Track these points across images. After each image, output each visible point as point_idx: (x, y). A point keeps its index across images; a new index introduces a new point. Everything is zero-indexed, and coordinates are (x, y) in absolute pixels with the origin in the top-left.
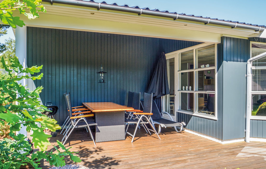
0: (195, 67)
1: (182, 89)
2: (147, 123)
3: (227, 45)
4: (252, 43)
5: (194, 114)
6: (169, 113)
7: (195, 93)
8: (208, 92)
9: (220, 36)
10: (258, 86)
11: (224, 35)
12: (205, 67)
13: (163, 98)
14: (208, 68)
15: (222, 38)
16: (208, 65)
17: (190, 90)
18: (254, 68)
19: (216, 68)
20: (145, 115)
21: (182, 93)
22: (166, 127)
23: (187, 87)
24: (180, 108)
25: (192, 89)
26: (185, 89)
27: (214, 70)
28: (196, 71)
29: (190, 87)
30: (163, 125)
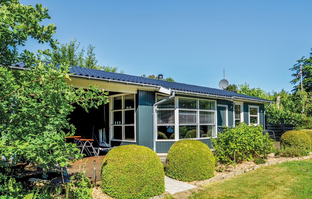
0: (123, 108)
1: (114, 124)
2: (90, 146)
3: (141, 95)
4: (156, 93)
5: (122, 141)
6: (105, 141)
7: (123, 126)
8: (131, 125)
9: (137, 89)
10: (161, 121)
11: (139, 89)
12: (129, 108)
13: (100, 130)
14: (130, 109)
15: (138, 91)
16: (130, 107)
17: (120, 124)
18: (158, 109)
19: (135, 109)
20: (89, 141)
21: (114, 126)
22: (103, 150)
23: (118, 122)
24: (113, 138)
25: (121, 123)
26: (117, 124)
27: (134, 110)
28: (123, 111)
29: (120, 122)
30: (100, 149)
